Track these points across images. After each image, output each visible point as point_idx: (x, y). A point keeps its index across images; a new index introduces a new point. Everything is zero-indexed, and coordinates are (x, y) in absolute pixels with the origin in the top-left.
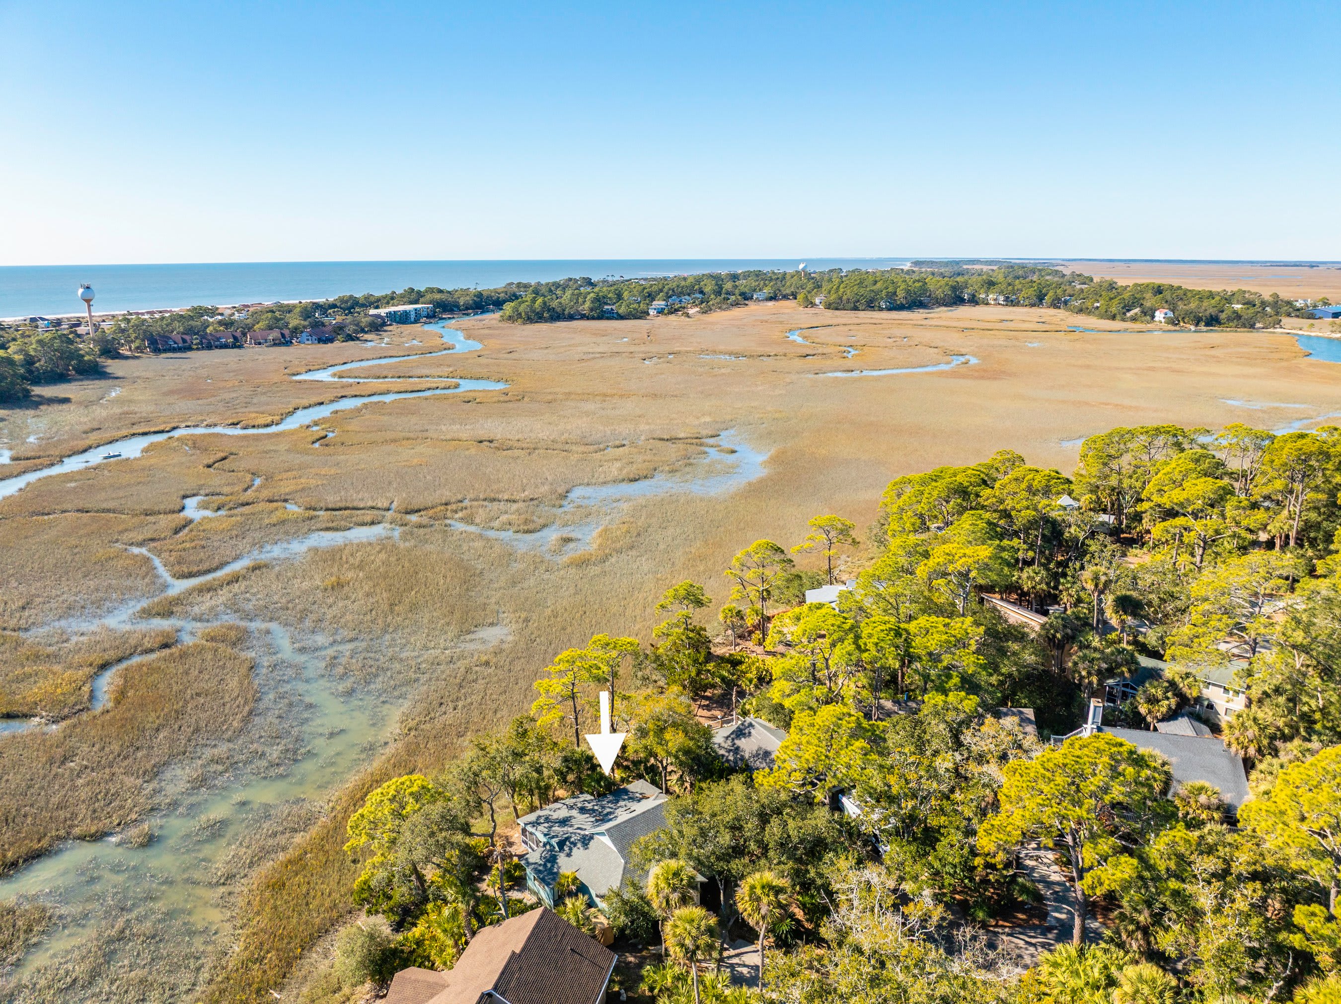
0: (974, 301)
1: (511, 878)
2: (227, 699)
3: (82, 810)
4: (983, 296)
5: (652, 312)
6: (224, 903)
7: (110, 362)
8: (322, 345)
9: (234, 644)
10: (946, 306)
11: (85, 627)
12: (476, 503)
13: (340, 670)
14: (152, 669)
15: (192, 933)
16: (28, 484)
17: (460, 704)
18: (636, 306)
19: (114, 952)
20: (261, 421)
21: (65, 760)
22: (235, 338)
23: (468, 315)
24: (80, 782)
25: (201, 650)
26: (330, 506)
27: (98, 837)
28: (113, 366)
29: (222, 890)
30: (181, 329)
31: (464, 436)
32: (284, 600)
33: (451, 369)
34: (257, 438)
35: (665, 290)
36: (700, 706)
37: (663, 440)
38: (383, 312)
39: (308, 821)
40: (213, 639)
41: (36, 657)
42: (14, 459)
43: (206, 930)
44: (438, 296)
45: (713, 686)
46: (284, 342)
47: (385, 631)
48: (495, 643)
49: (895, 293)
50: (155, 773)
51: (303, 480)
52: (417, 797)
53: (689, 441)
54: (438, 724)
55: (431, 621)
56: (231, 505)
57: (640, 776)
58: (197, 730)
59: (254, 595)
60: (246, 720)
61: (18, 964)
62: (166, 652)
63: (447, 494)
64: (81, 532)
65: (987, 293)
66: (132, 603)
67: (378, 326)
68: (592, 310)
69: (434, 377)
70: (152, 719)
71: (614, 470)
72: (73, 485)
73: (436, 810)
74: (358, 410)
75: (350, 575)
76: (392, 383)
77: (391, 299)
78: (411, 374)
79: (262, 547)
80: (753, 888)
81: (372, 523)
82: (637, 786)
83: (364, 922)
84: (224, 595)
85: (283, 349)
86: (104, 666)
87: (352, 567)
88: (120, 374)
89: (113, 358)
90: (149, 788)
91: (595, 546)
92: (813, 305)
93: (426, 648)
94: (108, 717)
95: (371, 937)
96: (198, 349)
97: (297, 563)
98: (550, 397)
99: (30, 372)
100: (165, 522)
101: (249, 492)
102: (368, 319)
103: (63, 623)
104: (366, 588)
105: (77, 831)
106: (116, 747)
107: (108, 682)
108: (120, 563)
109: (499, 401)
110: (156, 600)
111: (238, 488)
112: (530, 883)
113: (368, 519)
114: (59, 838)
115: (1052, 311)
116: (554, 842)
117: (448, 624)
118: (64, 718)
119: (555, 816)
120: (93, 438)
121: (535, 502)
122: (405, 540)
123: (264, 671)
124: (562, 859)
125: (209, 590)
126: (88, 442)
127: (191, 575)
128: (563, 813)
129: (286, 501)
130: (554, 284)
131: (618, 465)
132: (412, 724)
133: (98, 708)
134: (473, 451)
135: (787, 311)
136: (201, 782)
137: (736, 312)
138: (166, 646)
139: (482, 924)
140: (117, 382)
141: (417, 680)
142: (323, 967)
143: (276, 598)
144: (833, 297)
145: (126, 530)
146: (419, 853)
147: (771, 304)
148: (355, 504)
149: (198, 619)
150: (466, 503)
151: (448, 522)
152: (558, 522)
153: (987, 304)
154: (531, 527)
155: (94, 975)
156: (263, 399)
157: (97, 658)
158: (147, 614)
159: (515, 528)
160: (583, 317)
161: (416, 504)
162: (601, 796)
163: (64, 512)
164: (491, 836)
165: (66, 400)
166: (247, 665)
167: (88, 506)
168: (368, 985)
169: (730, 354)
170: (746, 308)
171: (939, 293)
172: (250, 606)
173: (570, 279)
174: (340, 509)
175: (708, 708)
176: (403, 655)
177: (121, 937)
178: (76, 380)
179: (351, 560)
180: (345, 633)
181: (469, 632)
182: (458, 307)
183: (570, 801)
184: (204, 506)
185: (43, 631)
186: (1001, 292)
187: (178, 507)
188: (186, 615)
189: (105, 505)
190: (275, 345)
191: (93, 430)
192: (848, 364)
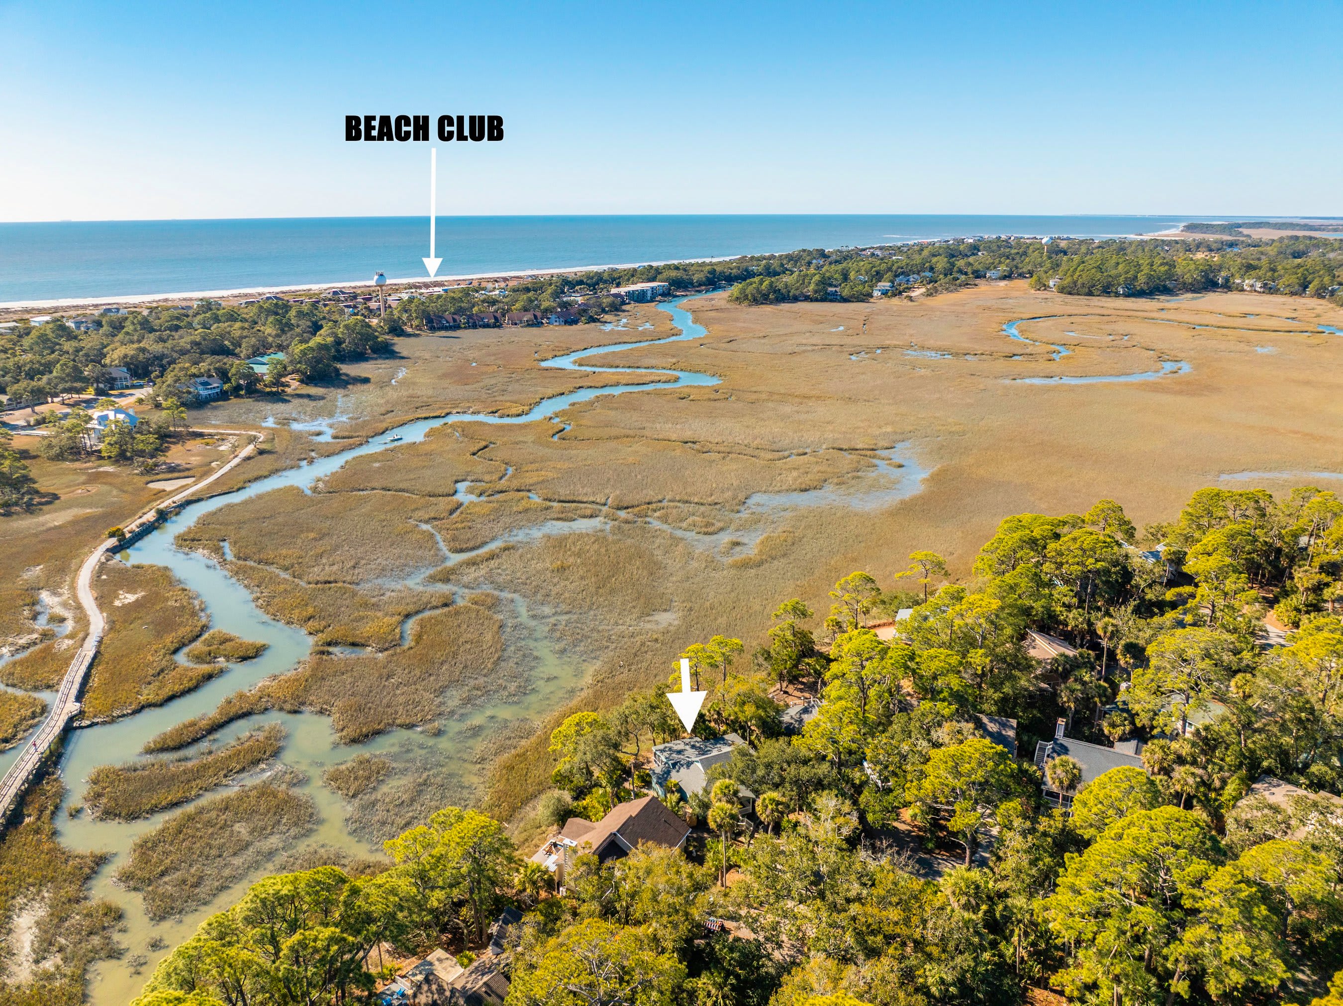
0: (1227, 286)
1: (643, 781)
2: (484, 647)
3: (400, 709)
4: (1238, 281)
5: (876, 293)
6: (479, 774)
7: (396, 340)
8: (568, 327)
9: (489, 608)
10: (1194, 291)
11: (393, 585)
12: (672, 504)
13: (558, 634)
14: (438, 621)
15: (463, 787)
16: (347, 462)
17: (633, 667)
18: (861, 287)
19: (421, 791)
20: (514, 411)
21: (389, 677)
22: (496, 318)
23: (699, 291)
24: (398, 692)
25: (468, 610)
26: (562, 498)
27: (410, 726)
28: (401, 345)
29: (479, 766)
30: (452, 310)
31: (674, 437)
32: (524, 577)
33: (674, 360)
34: (511, 427)
35: (894, 268)
36: (796, 689)
37: (841, 449)
38: (622, 290)
39: (529, 733)
40: (476, 603)
41: (365, 605)
42: (335, 437)
43: (469, 787)
44: (674, 274)
45: (809, 674)
46: (536, 323)
47: (590, 609)
48: (664, 624)
49: (1135, 278)
50: (441, 691)
51: (543, 473)
52: (591, 725)
53: (864, 452)
54: (617, 680)
55: (623, 604)
56: (490, 492)
57: (736, 731)
58: (466, 667)
59: (504, 570)
60: (496, 663)
61: (374, 789)
62: (446, 609)
63: (650, 494)
64: (387, 508)
65: (1242, 277)
66: (423, 570)
67: (617, 306)
68: (816, 292)
69: (658, 368)
70: (438, 656)
71: (790, 478)
72: (377, 465)
73: (600, 733)
74: (591, 403)
75: (571, 560)
76: (622, 374)
77: (632, 275)
78: (639, 364)
79: (511, 531)
80: (764, 799)
81: (591, 516)
82: (731, 737)
83: (557, 793)
84: (483, 570)
85: (534, 330)
86: (408, 616)
87: (573, 554)
88: (404, 353)
89: (399, 336)
90: (438, 701)
91: (756, 551)
92: (1046, 287)
93: (617, 624)
94: (412, 652)
95: (559, 800)
96: (465, 328)
97: (535, 548)
98: (754, 397)
99: (338, 351)
100: (443, 504)
101: (503, 481)
102: (611, 299)
103: (379, 581)
104: (581, 573)
105: (398, 722)
106: (417, 672)
107: (411, 626)
108: (416, 536)
109: (710, 400)
110: (439, 568)
111: (495, 477)
112: (654, 785)
113: (588, 512)
114: (389, 724)
115: (1314, 302)
116: (670, 762)
117: (634, 607)
118: (386, 649)
119: (675, 748)
120: (389, 419)
121: (718, 507)
122: (614, 534)
123: (509, 630)
124: (673, 773)
125: (474, 564)
126: (384, 425)
127: (461, 551)
128: (681, 746)
129: (529, 491)
130: (787, 256)
131: (795, 474)
132: (600, 678)
133: (406, 646)
134: (678, 452)
135: (1017, 294)
136: (467, 701)
137: (964, 294)
138: (446, 605)
139: (620, 802)
140: (403, 362)
141: (607, 647)
142: (532, 815)
143: (519, 574)
144: (1068, 280)
145: (417, 509)
146: (589, 757)
147: (1002, 284)
148: (580, 498)
149: (466, 586)
150: (665, 503)
151: (648, 519)
152: (732, 527)
153: (1243, 290)
154: (710, 529)
155: (413, 801)
156: (517, 386)
157: (403, 609)
158: (433, 579)
159: (698, 530)
160: (807, 299)
161: (628, 500)
162: (707, 739)
163: (373, 489)
164: (636, 755)
165: (366, 381)
166: (498, 624)
167: (390, 485)
168: (555, 827)
169: (937, 350)
170: (975, 290)
171: (1188, 278)
172: (500, 580)
173: (804, 251)
174: (569, 502)
175: (801, 690)
176: (600, 628)
177: (425, 783)
178: (372, 359)
179: (573, 549)
180: (563, 607)
181: (649, 615)
182: (692, 284)
183: (687, 741)
184: (470, 491)
185: (368, 586)
186: (1259, 278)
187: (452, 492)
188: (458, 583)
189: (401, 486)
190: (529, 325)
191: (388, 412)
192: (1052, 367)
